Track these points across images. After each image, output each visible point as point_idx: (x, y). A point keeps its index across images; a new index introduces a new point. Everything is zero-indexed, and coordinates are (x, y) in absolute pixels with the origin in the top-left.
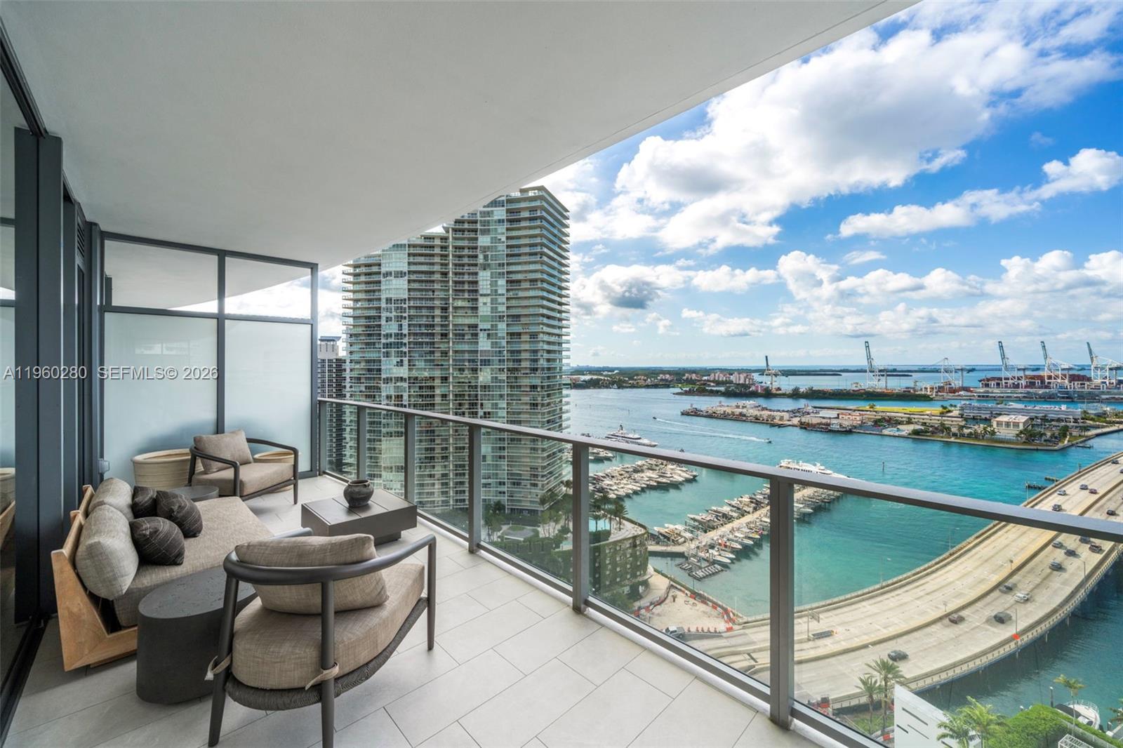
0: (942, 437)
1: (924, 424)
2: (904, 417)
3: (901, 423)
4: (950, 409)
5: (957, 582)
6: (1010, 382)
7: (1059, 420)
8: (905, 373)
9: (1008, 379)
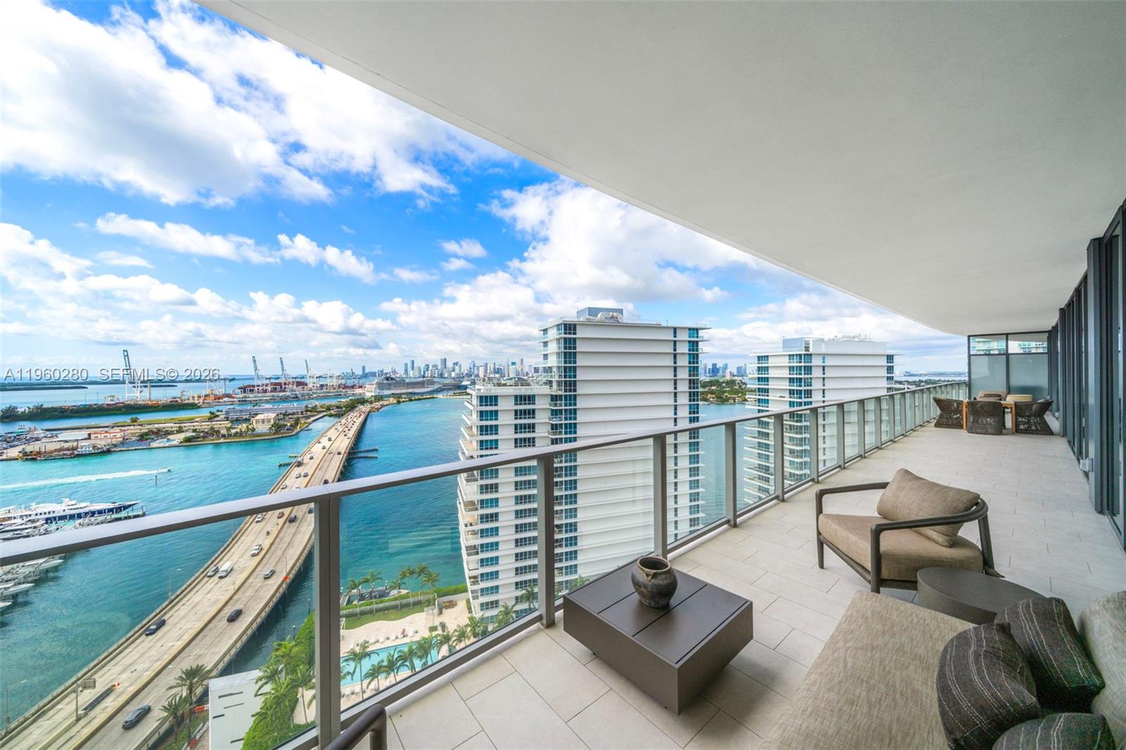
0: (213, 440)
1: (194, 431)
2: (175, 427)
3: (171, 433)
4: (217, 414)
5: (241, 560)
6: (261, 388)
7: (293, 414)
8: (171, 383)
9: (259, 386)
